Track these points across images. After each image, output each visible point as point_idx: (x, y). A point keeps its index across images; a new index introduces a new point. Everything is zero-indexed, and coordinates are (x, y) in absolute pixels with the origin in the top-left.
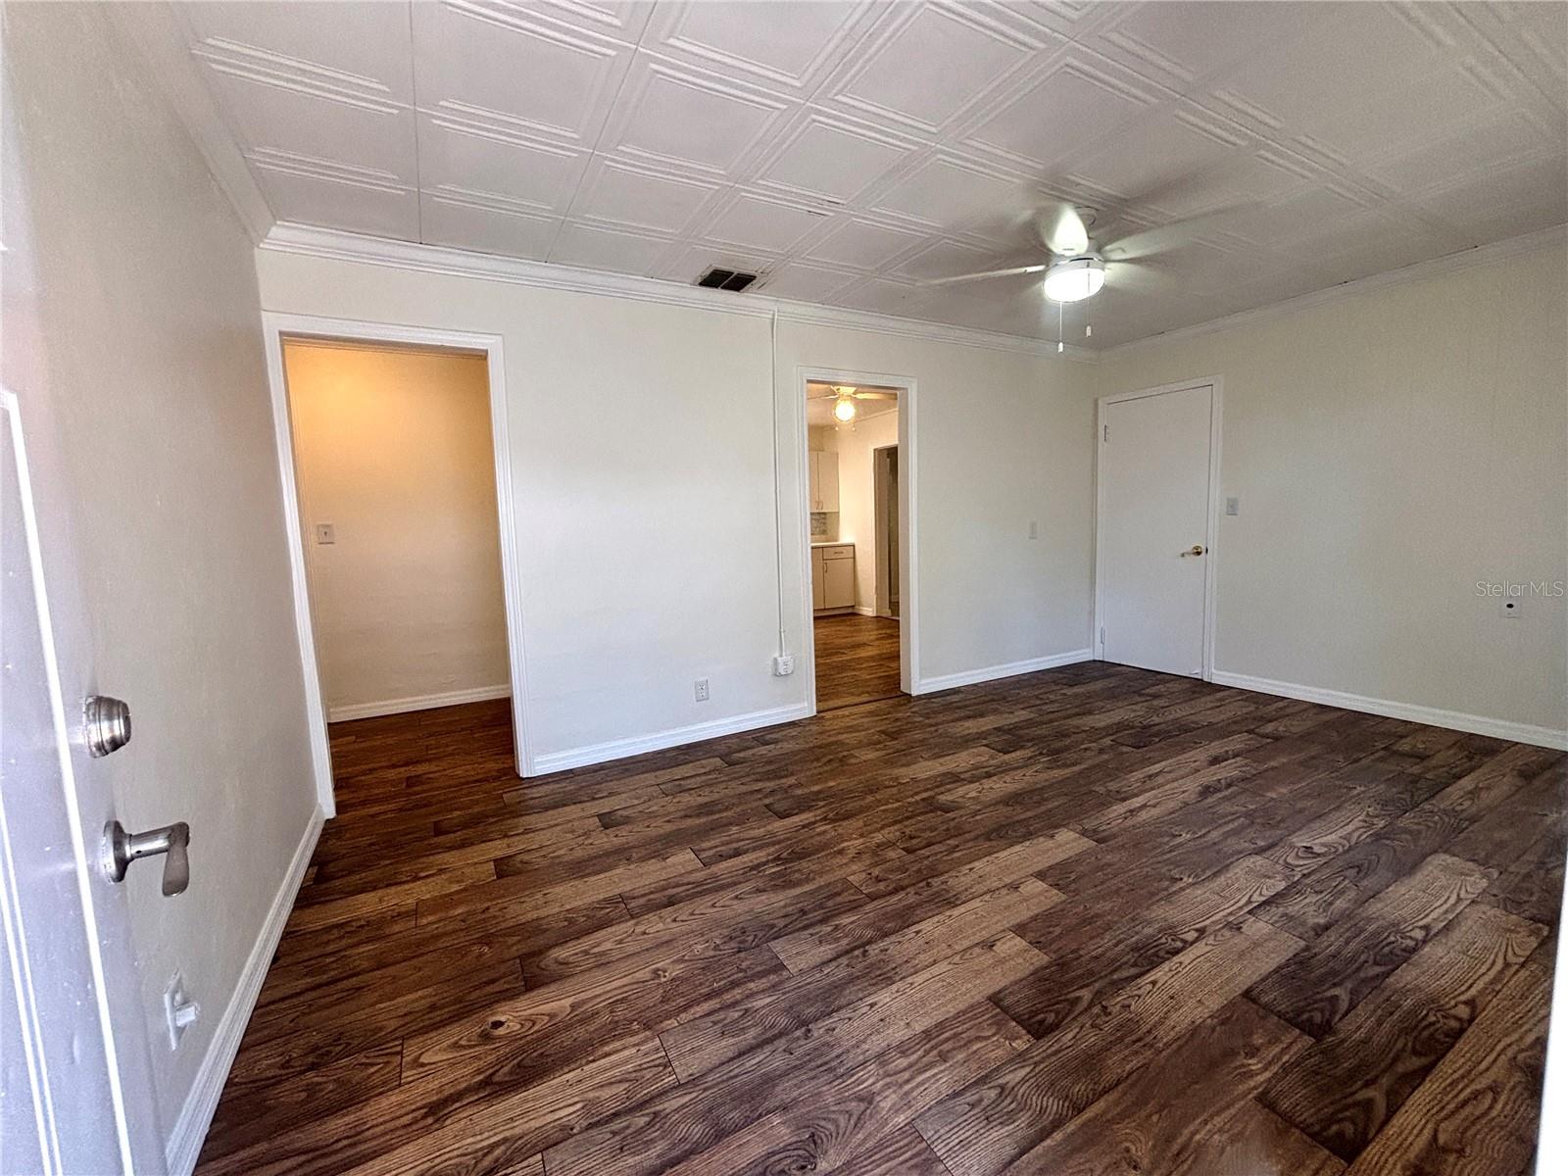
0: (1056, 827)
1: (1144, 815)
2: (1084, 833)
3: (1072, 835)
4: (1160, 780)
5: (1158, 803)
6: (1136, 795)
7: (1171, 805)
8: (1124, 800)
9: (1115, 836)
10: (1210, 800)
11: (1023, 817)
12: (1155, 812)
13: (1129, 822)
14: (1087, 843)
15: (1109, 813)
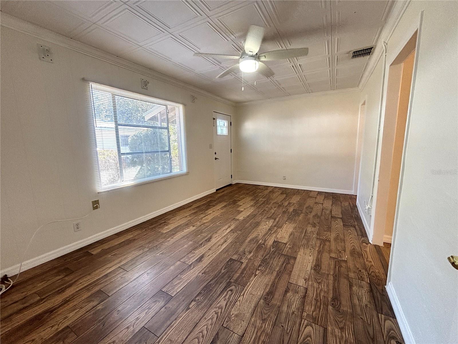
0: (244, 219)
1: (226, 227)
2: (238, 220)
3: (240, 219)
4: (222, 241)
5: (223, 231)
6: (229, 232)
7: (220, 231)
8: (232, 230)
9: (232, 220)
10: (209, 236)
11: (252, 220)
12: (224, 228)
13: (229, 224)
14: (237, 218)
15: (234, 225)
